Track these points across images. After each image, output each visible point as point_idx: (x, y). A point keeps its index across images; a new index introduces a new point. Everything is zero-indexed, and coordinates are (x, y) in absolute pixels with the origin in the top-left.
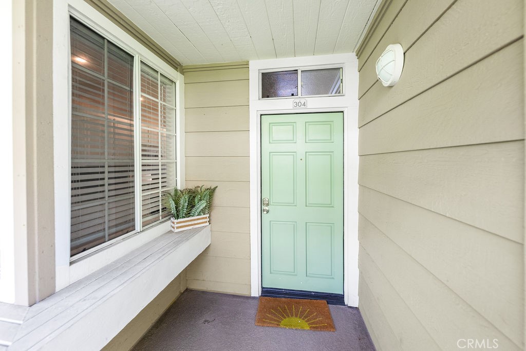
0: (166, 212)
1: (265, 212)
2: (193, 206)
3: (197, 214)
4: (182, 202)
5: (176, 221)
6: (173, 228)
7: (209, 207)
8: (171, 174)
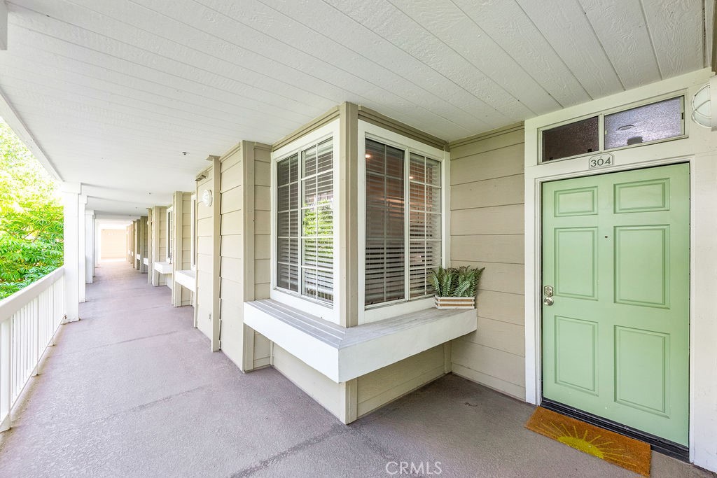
0: (430, 290)
1: (546, 303)
2: (457, 286)
3: (460, 295)
4: (445, 280)
5: (439, 298)
6: (437, 305)
7: (475, 289)
8: (436, 253)
